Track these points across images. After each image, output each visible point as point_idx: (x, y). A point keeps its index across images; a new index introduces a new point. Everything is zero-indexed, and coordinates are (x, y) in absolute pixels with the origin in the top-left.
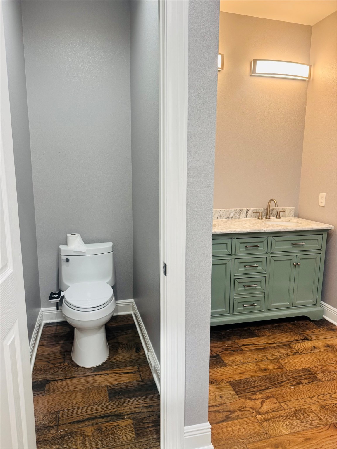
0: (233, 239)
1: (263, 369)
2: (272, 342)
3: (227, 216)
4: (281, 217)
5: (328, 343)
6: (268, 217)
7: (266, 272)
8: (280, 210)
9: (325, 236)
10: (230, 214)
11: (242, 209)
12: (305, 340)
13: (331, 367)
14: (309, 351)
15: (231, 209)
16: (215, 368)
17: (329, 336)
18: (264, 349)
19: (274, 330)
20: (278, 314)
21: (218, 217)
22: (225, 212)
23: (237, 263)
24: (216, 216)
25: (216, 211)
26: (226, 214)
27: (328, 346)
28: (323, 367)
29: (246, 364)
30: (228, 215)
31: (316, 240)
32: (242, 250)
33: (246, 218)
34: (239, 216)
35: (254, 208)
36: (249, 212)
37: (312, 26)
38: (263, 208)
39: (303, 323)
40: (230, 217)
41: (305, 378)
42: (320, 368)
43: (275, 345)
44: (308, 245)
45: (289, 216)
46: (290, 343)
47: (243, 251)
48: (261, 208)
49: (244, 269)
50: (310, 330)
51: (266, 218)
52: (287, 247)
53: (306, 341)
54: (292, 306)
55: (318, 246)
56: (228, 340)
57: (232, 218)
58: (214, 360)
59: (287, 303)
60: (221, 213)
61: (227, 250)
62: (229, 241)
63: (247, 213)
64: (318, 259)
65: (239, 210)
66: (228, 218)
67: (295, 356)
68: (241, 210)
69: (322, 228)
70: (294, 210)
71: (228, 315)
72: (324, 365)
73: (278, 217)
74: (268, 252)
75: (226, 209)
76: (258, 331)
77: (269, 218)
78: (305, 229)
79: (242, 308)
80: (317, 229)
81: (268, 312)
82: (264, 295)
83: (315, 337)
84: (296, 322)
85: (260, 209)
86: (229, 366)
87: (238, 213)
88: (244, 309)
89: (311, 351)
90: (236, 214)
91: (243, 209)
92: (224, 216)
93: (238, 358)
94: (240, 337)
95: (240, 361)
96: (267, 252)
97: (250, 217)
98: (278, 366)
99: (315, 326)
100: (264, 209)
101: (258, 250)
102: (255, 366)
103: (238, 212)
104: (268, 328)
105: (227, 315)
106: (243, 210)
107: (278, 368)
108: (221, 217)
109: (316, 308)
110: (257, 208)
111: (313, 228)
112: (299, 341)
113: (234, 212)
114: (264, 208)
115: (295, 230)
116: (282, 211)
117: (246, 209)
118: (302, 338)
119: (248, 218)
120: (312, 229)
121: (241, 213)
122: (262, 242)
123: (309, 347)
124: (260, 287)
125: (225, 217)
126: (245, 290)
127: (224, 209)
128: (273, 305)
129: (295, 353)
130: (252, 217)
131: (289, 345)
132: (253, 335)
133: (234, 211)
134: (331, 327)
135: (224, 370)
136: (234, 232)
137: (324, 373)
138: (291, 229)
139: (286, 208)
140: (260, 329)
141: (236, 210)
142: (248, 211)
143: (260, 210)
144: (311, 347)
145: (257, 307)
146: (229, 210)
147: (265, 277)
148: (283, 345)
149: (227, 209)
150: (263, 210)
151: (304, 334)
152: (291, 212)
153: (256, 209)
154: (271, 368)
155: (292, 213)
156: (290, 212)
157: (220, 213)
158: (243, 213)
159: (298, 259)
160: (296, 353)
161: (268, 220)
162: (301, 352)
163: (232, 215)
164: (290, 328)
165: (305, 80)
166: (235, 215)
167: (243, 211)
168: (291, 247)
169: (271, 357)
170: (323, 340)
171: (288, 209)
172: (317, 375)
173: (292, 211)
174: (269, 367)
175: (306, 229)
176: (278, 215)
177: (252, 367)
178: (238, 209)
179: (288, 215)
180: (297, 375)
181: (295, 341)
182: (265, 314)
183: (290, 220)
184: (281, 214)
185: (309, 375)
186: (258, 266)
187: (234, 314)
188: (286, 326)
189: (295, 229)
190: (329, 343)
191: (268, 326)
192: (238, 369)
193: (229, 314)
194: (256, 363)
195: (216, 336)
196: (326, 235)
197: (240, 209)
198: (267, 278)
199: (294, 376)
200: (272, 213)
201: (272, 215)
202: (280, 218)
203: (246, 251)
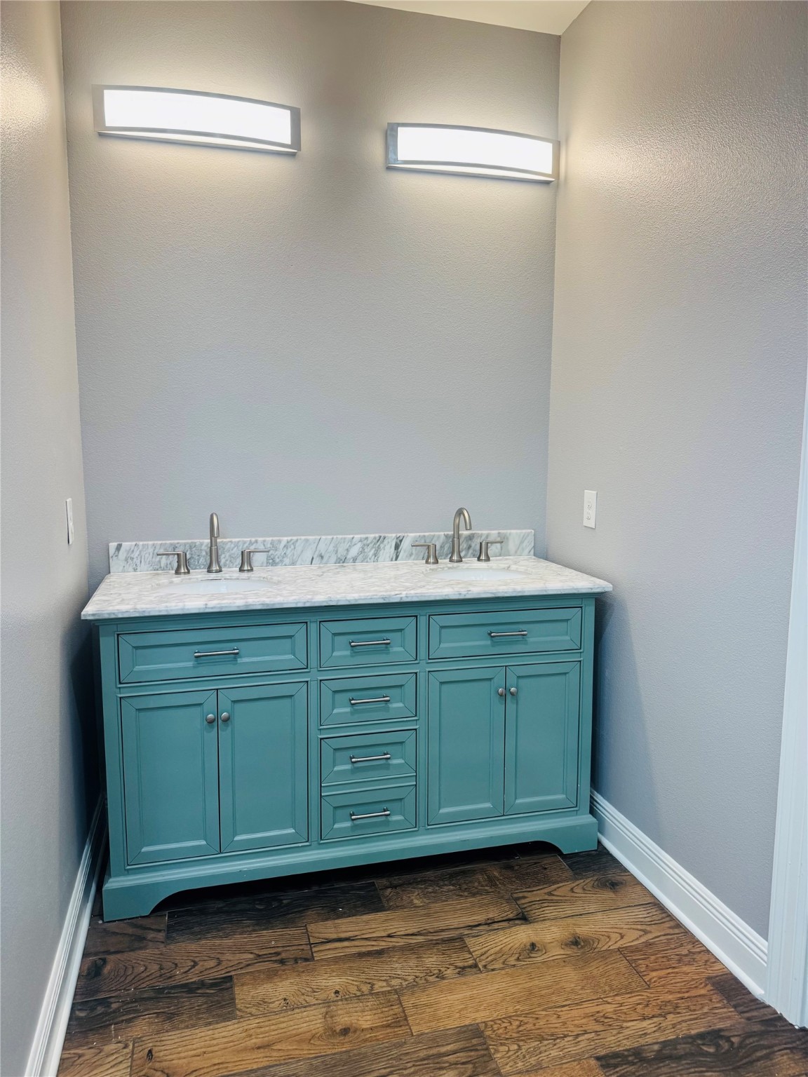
0: (309, 623)
1: (338, 1029)
2: (415, 931)
3: (339, 556)
4: (491, 558)
5: (578, 930)
6: (455, 558)
7: (416, 716)
8: (490, 539)
9: (590, 611)
10: (348, 550)
11: (383, 535)
12: (517, 922)
13: (553, 1019)
14: (512, 961)
15: (352, 536)
16: (193, 1026)
17: (592, 908)
18: (380, 953)
19: (441, 887)
20: (458, 837)
21: (313, 559)
22: (332, 545)
23: (327, 694)
24: (308, 555)
25: (307, 540)
26: (337, 551)
27: (575, 942)
28: (525, 1020)
29: (297, 1011)
30: (341, 551)
31: (565, 624)
32: (342, 653)
33: (396, 559)
34: (375, 555)
35: (418, 534)
36: (405, 545)
37: (560, 37)
38: (443, 533)
39: (535, 863)
40: (348, 557)
41: (451, 1064)
42: (518, 1023)
43: (420, 939)
44: (540, 638)
45: (518, 552)
46: (466, 932)
47: (345, 657)
48: (437, 533)
49: (348, 710)
50: (545, 886)
51: (451, 560)
52: (476, 642)
53: (518, 925)
54: (504, 813)
55: (569, 638)
56: (289, 923)
57: (354, 560)
58: (208, 995)
59: (488, 805)
60: (322, 548)
61: (294, 655)
62: (297, 631)
63: (397, 547)
64: (574, 676)
65: (375, 538)
66: (342, 561)
67: (463, 979)
68: (381, 539)
69: (576, 589)
70: (531, 538)
71: (302, 846)
72: (533, 1013)
73: (483, 557)
74: (418, 658)
75: (335, 537)
76: (394, 890)
77: (460, 560)
78: (524, 592)
79: (348, 824)
80: (559, 593)
81: (429, 832)
82: (415, 783)
83: (549, 911)
84: (520, 860)
85: (434, 536)
86: (242, 1017)
87: (373, 548)
88: (354, 827)
89: (518, 959)
90: (366, 550)
91: (386, 535)
92: (330, 557)
93: (284, 988)
94: (332, 912)
95: (285, 999)
96: (416, 659)
97: (407, 556)
98: (389, 1018)
99: (569, 873)
100: (446, 536)
101: (388, 653)
102: (320, 1016)
103: (371, 545)
104: (424, 881)
105: (300, 845)
106: (384, 538)
107: (388, 1026)
108: (322, 557)
109: (577, 817)
110: (426, 534)
111: (546, 591)
112: (496, 926)
113: (359, 545)
114: (446, 533)
115: (493, 596)
116: (499, 539)
117: (394, 535)
118: (511, 916)
119: (402, 559)
120: (545, 593)
121: (382, 546)
122: (401, 630)
123: (516, 946)
124: (401, 761)
125: (334, 559)
126: (355, 771)
127: (330, 537)
128: (443, 811)
129: (464, 968)
130: (413, 557)
131: (460, 938)
132: (373, 904)
133: (360, 541)
134: (612, 875)
135: (216, 1036)
136: (308, 605)
137: (521, 1043)
138: (479, 593)
139: (509, 531)
140: (401, 885)
141: (367, 538)
142: (401, 541)
143: (435, 539)
144: (522, 945)
145: (394, 818)
146: (345, 538)
147: (416, 729)
148: (444, 941)
149: (340, 537)
150: (442, 539)
151: (523, 901)
152: (524, 544)
153: (424, 536)
154: (366, 1025)
155: (528, 544)
156: (522, 542)
157: (318, 549)
158: (387, 547)
159: (512, 679)
160: (470, 967)
161: (456, 564)
162: (485, 966)
163: (354, 551)
164: (492, 881)
165: (548, 183)
166: (362, 551)
167: (386, 542)
168: (489, 642)
169: (384, 984)
170: (570, 921)
171: (514, 534)
172: (497, 1051)
173: (526, 541)
174: (360, 1023)
175: (526, 594)
176: (482, 554)
177: (311, 1021)
178: (371, 536)
179: (516, 552)
180: (434, 1051)
181: (486, 924)
182: (420, 838)
183: (509, 567)
184: (493, 549)
185: (471, 1051)
186: (388, 701)
187: (323, 840)
188: (483, 871)
189: (491, 593)
190: (584, 929)
191: (430, 874)
192: (263, 1029)
193: (307, 844)
194: (329, 1006)
195: (261, 910)
196: (593, 608)
197: (377, 535)
198: (422, 734)
199: (422, 1054)
200: (469, 547)
201: (471, 551)
202: (488, 559)
203: (352, 656)
